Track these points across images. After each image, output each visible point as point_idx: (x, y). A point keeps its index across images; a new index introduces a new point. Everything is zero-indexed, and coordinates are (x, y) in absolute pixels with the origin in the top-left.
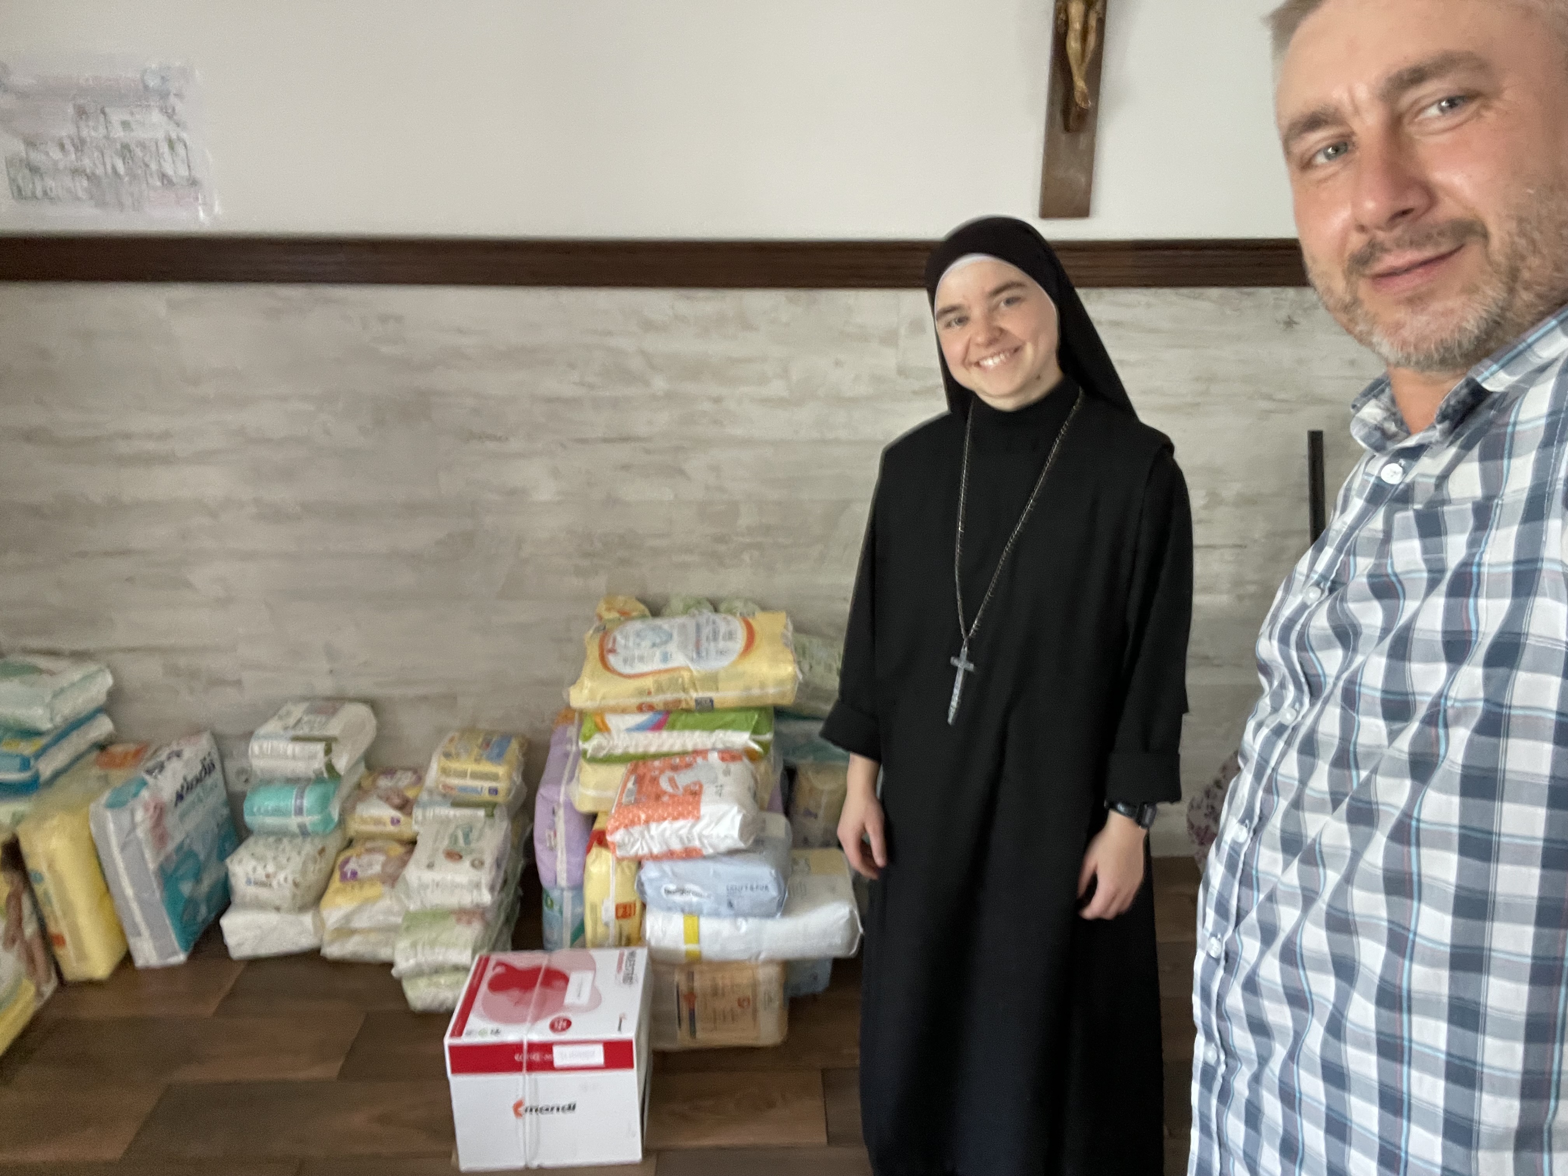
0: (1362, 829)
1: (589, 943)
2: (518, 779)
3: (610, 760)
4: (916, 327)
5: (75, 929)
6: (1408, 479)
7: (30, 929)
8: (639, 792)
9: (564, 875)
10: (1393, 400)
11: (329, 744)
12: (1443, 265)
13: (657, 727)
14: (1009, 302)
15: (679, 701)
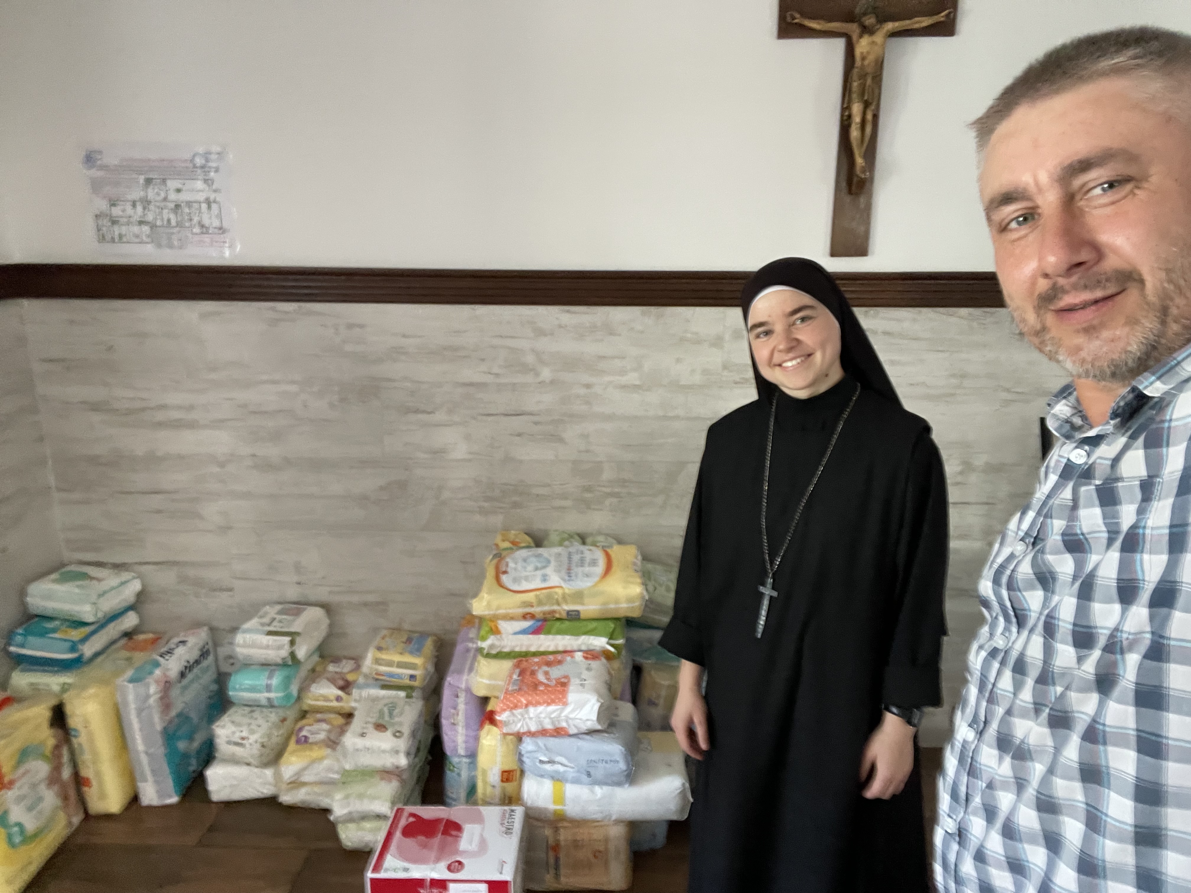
0: (1062, 732)
1: (480, 802)
2: (431, 668)
3: (500, 656)
4: (736, 335)
5: (98, 774)
6: (1090, 462)
7: (66, 773)
8: (522, 681)
9: (463, 745)
10: (1078, 400)
11: (293, 636)
12: (1110, 303)
13: (537, 631)
14: (803, 319)
15: (554, 612)
